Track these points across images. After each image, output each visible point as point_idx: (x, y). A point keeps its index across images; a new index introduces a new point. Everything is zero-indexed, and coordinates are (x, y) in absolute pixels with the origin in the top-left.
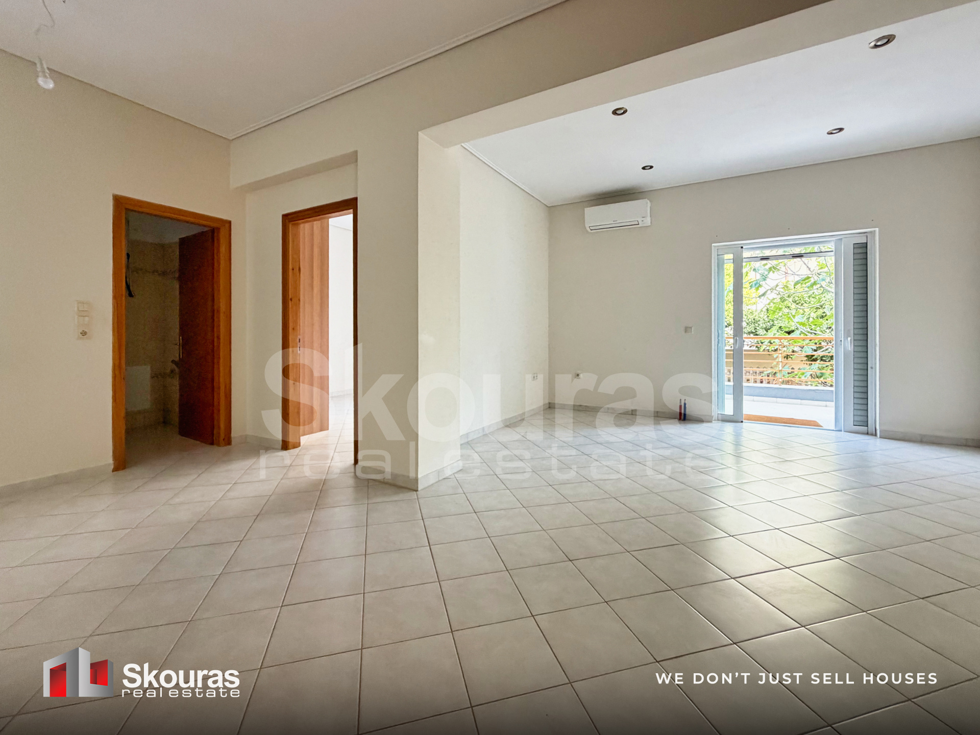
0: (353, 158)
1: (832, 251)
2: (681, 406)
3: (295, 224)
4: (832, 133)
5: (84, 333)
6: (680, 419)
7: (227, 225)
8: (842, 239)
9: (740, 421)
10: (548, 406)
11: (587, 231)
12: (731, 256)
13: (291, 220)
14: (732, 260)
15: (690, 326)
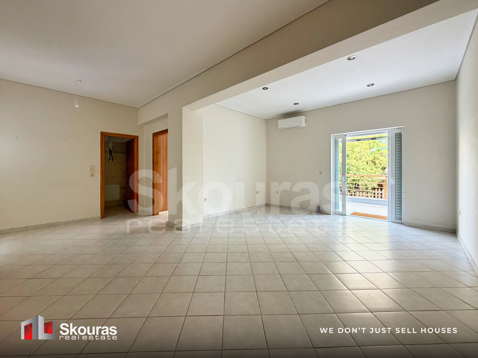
0: (166, 116)
1: (387, 137)
2: (317, 207)
3: (156, 137)
4: (369, 86)
5: (92, 175)
6: (317, 213)
7: (137, 137)
8: (390, 131)
9: (345, 215)
10: (266, 205)
11: (280, 130)
12: (341, 139)
13: (155, 135)
14: (341, 141)
15: (322, 171)
